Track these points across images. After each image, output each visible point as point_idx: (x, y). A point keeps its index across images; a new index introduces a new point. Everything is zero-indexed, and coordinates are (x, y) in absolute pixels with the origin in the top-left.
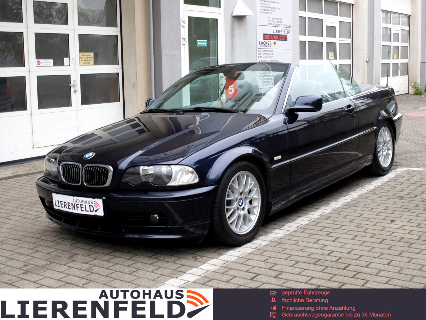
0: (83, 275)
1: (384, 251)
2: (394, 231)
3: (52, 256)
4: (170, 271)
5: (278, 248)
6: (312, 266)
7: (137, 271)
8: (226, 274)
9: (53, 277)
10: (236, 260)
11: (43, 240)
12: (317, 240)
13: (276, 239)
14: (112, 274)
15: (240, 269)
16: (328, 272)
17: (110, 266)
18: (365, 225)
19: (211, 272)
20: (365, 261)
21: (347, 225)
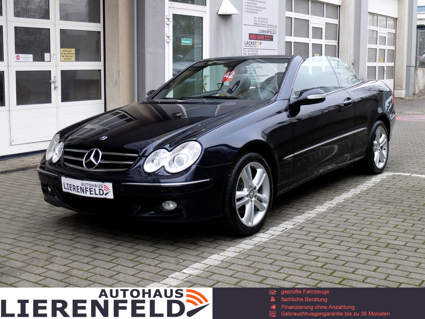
0: (61, 278)
1: (371, 257)
2: (380, 237)
3: (30, 258)
4: (152, 274)
5: (262, 253)
6: (297, 271)
7: (117, 274)
8: (210, 279)
9: (30, 280)
10: (219, 264)
12: (302, 245)
13: (261, 243)
14: (91, 277)
15: (224, 273)
16: (314, 278)
17: (90, 268)
18: (350, 230)
19: (193, 276)
20: (351, 267)
21: (333, 230)
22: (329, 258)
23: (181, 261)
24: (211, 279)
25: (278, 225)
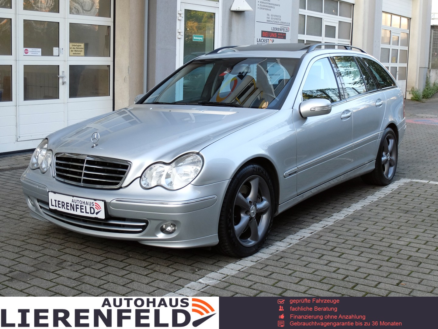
0: (73, 285)
1: (393, 270)
2: (401, 249)
3: (40, 262)
4: (167, 283)
5: (281, 263)
6: (318, 284)
7: (131, 282)
8: (227, 290)
9: (41, 286)
10: (236, 274)
11: (29, 243)
12: (321, 255)
13: (278, 252)
14: (104, 285)
15: (241, 284)
16: (335, 291)
17: (102, 275)
18: (370, 240)
19: (210, 286)
20: (373, 281)
21: (352, 240)
22: (350, 270)
23: (197, 270)
24: (229, 290)
25: (295, 233)
